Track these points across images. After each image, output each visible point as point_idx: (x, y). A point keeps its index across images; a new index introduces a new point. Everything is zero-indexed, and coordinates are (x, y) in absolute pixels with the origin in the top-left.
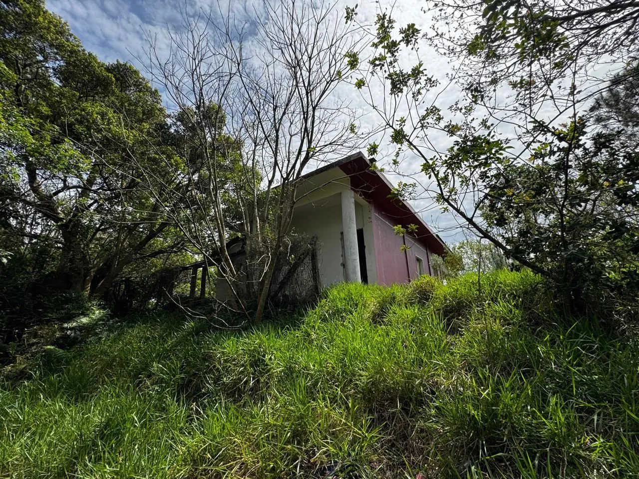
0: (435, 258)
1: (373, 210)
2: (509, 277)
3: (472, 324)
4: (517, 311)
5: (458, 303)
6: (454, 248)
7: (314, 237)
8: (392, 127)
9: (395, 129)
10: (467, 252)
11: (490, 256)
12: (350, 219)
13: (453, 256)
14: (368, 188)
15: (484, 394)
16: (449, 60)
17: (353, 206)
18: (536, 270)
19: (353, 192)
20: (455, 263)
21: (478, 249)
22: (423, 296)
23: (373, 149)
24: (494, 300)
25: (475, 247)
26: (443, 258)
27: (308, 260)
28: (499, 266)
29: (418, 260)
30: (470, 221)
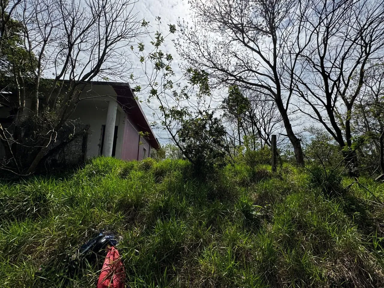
0: (153, 150)
1: (127, 117)
2: (182, 162)
3: (165, 179)
4: (181, 175)
5: (161, 171)
6: (163, 147)
7: (87, 125)
8: (152, 87)
9: (153, 89)
10: (168, 150)
11: (177, 153)
12: (112, 119)
13: (161, 150)
14: (129, 106)
15: (166, 199)
16: (181, 58)
17: (116, 112)
18: (190, 160)
19: (117, 103)
20: (162, 154)
21: (173, 149)
22: (147, 167)
23: (138, 89)
24: (175, 170)
25: (172, 148)
26: (157, 151)
27: (80, 139)
28: (180, 157)
29: (144, 150)
30: (174, 137)
